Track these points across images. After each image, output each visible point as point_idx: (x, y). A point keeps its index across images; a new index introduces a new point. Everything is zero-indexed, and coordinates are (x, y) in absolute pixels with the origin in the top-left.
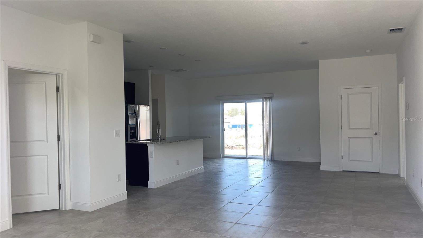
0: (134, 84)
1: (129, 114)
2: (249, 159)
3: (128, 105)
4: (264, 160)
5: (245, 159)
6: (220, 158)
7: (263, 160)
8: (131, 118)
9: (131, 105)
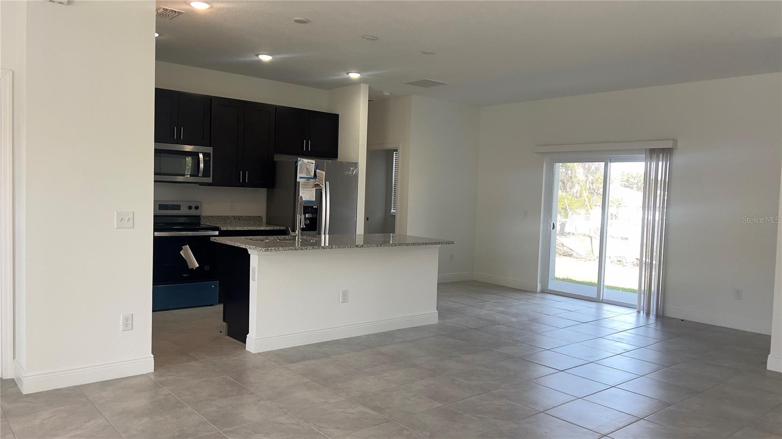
0: (338, 115)
1: (300, 178)
2: (604, 304)
3: (299, 159)
4: (639, 312)
5: (596, 303)
6: (536, 292)
7: (636, 310)
8: (303, 188)
9: (304, 160)
